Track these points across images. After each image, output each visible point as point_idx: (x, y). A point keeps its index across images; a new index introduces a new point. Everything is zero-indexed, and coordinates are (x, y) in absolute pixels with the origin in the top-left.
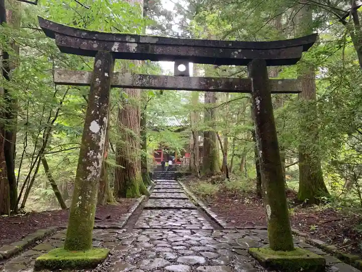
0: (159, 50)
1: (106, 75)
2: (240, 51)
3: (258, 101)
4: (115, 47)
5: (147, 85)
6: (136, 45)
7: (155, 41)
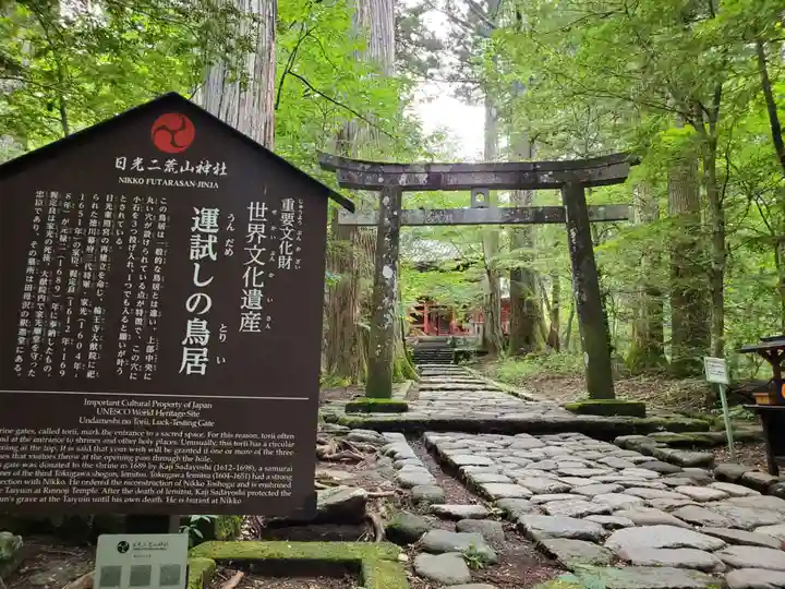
0: (452, 181)
1: (395, 213)
2: (551, 173)
3: (573, 234)
4: (403, 180)
5: (440, 222)
6: (426, 176)
7: (447, 169)
